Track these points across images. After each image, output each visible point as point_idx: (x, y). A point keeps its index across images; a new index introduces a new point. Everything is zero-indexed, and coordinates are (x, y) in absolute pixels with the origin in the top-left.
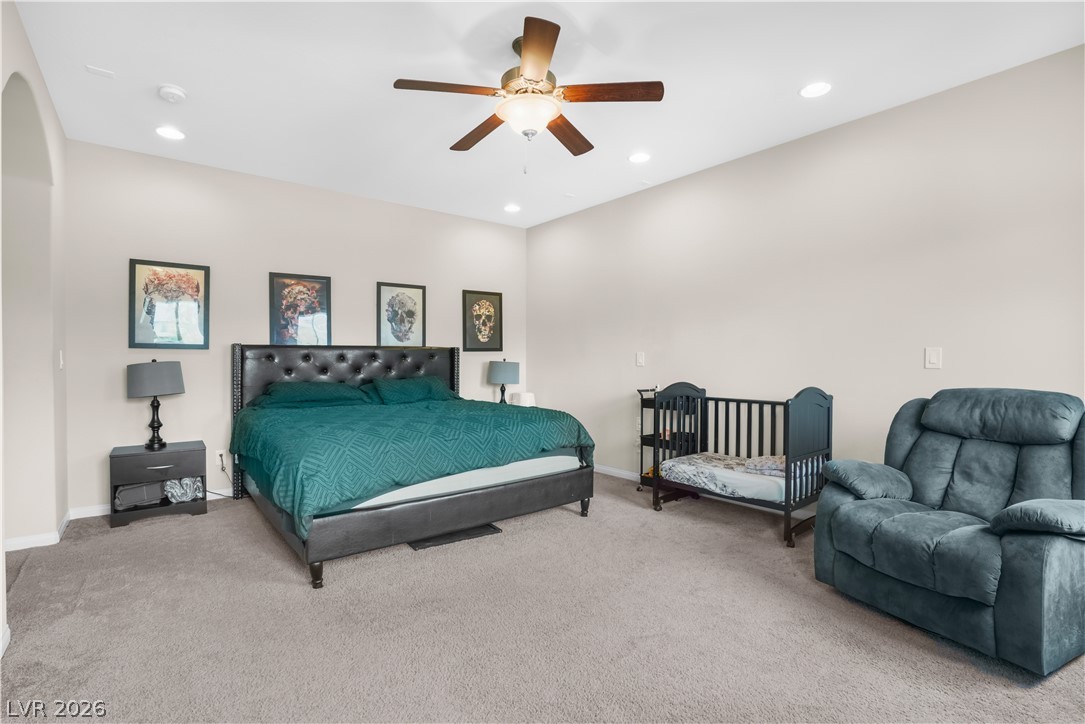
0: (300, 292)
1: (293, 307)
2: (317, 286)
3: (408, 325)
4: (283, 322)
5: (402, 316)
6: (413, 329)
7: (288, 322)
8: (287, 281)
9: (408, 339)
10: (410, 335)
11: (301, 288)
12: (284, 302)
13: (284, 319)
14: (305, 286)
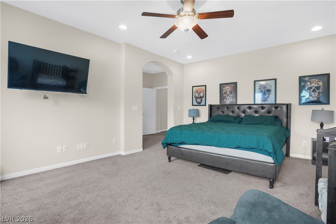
0: (228, 88)
1: (226, 93)
2: (233, 85)
3: (267, 95)
4: (223, 98)
5: (264, 92)
6: (270, 97)
7: (225, 98)
8: (224, 86)
9: (267, 101)
10: (268, 99)
11: (228, 87)
12: (223, 92)
13: (224, 97)
14: (229, 86)
